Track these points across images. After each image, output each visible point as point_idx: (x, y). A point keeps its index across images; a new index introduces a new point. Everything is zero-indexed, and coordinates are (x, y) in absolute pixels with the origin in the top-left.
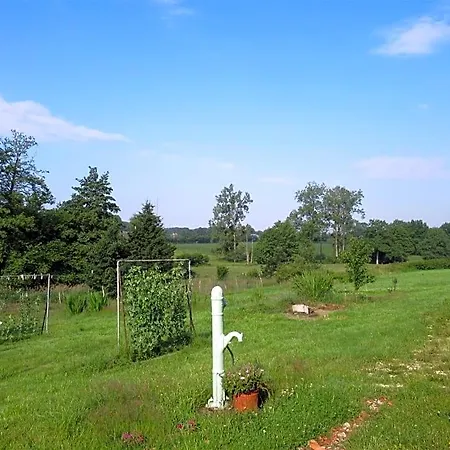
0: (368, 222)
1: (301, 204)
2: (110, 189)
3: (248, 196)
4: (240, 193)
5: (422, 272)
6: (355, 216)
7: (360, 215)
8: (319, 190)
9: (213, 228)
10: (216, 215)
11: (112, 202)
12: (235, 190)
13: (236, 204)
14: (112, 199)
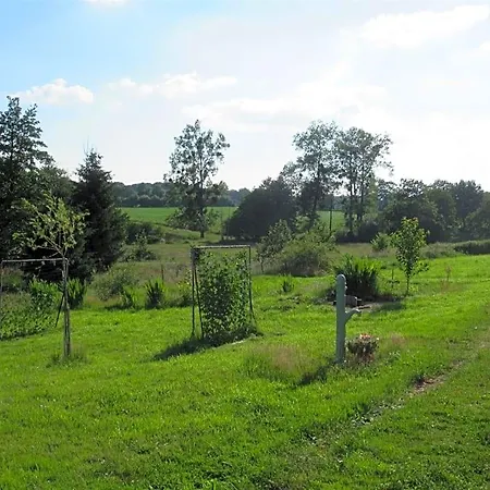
0: (398, 182)
1: (302, 153)
2: (39, 130)
3: (223, 139)
4: (210, 133)
5: (474, 258)
6: (380, 173)
7: (388, 170)
8: (328, 134)
9: (169, 185)
10: (174, 167)
11: (42, 149)
12: (204, 129)
13: (205, 150)
14: (41, 143)
